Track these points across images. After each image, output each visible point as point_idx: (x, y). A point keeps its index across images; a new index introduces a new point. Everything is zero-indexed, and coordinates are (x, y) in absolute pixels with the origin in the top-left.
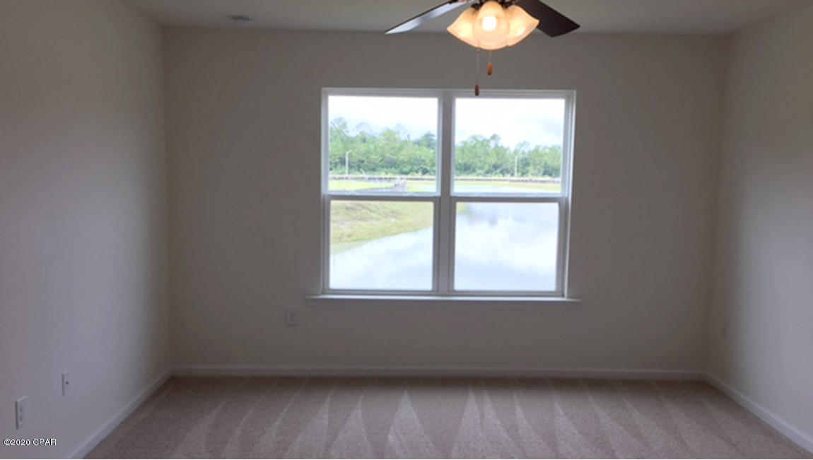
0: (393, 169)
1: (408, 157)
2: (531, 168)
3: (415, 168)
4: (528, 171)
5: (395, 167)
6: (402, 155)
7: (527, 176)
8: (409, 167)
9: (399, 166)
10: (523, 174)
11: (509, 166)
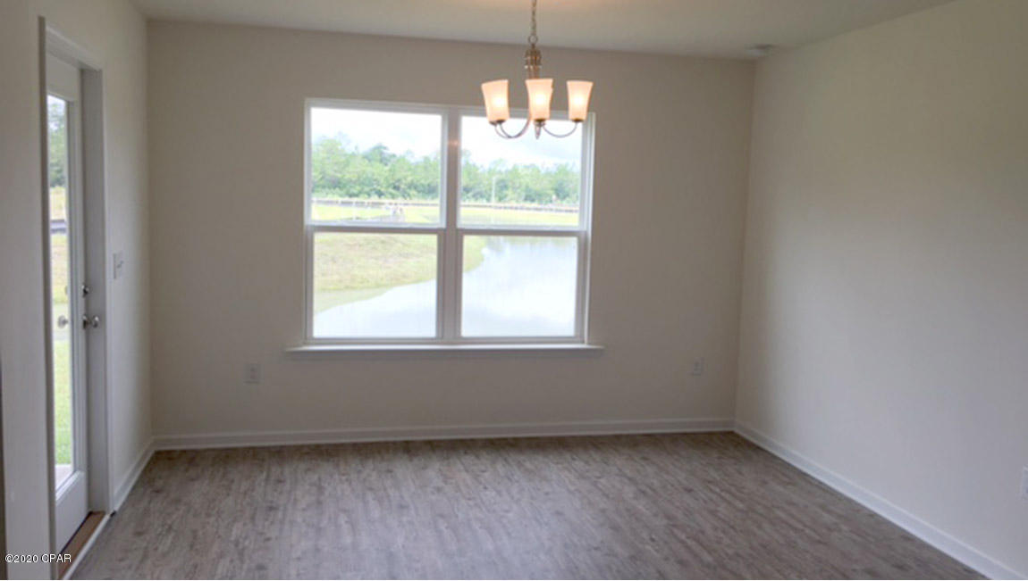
0: (337, 189)
1: (356, 175)
2: (509, 192)
3: (367, 189)
4: (506, 196)
5: (340, 187)
6: (348, 172)
7: (505, 202)
8: (358, 188)
9: (345, 186)
10: (500, 199)
11: (484, 189)
